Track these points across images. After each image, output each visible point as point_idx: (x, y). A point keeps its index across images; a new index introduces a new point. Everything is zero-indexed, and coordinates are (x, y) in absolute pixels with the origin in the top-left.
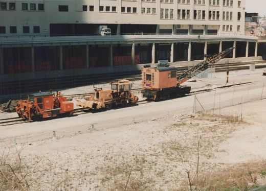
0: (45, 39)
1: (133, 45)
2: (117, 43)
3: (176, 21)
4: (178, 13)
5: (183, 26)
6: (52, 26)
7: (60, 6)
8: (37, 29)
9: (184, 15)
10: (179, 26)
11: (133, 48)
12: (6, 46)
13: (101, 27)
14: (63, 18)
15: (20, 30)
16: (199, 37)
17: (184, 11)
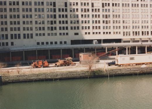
0: (69, 46)
1: (106, 48)
2: (102, 47)
3: (132, 37)
4: (133, 33)
5: (136, 39)
6: (72, 41)
7: (75, 33)
8: (65, 43)
9: (136, 34)
10: (134, 39)
11: (106, 49)
12: (51, 49)
13: (94, 41)
14: (76, 38)
15: (58, 43)
16: (142, 43)
17: (136, 32)
